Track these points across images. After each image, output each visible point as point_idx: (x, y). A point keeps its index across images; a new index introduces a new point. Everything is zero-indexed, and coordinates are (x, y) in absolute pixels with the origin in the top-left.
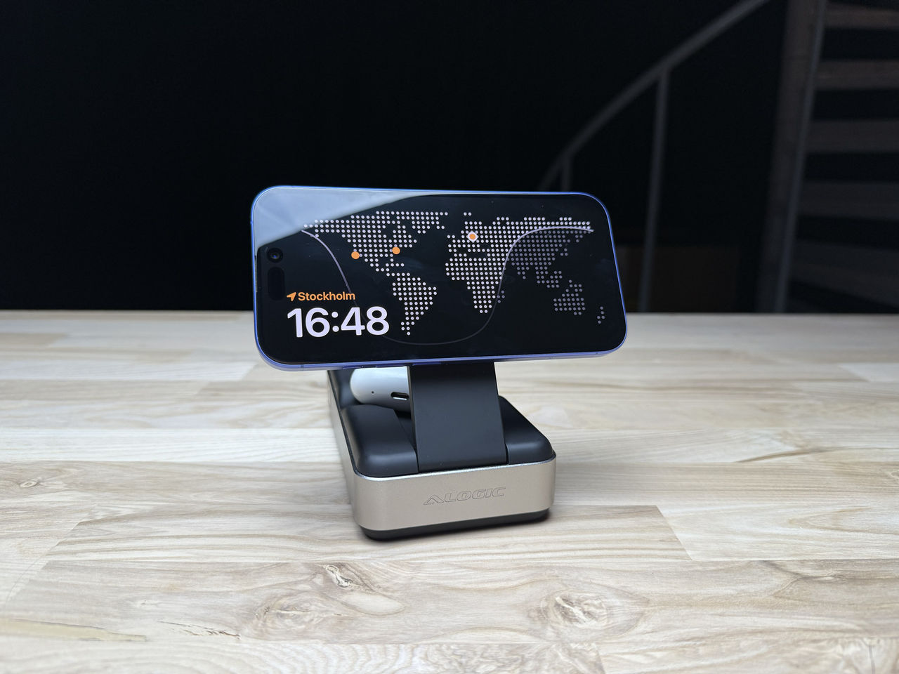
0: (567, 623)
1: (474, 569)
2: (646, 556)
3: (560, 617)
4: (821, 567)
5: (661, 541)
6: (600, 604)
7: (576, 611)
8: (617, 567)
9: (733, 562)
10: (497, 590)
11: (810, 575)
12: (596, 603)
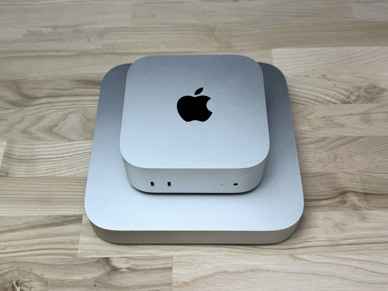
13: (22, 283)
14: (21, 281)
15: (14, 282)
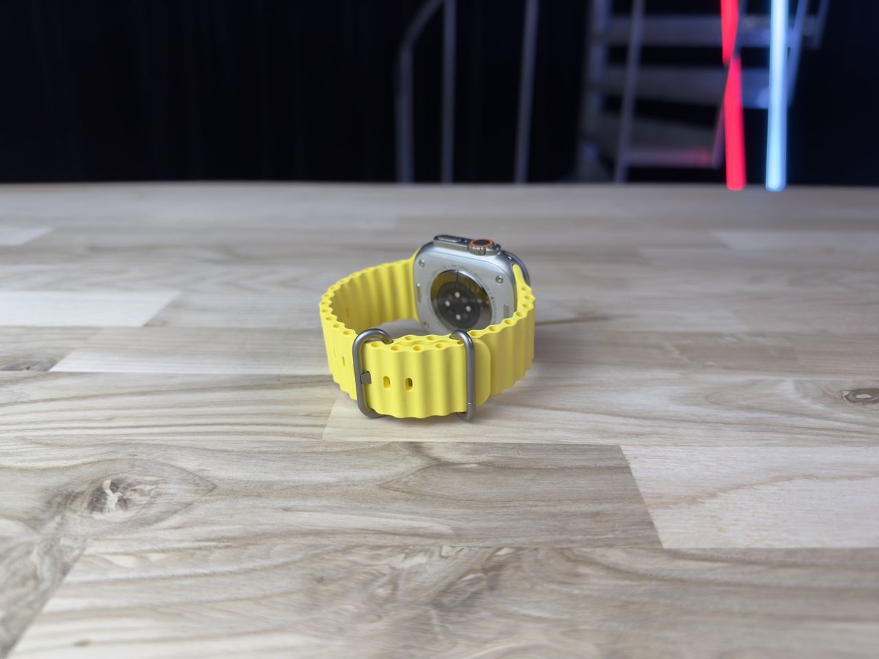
0: (86, 513)
1: (47, 445)
2: (268, 433)
3: (85, 505)
4: (475, 452)
5: (307, 415)
6: (152, 490)
7: (112, 498)
8: (220, 446)
9: (370, 443)
10: (45, 470)
11: (450, 461)
12: (148, 488)
13: (130, 485)
14: (130, 481)
15: (107, 483)
